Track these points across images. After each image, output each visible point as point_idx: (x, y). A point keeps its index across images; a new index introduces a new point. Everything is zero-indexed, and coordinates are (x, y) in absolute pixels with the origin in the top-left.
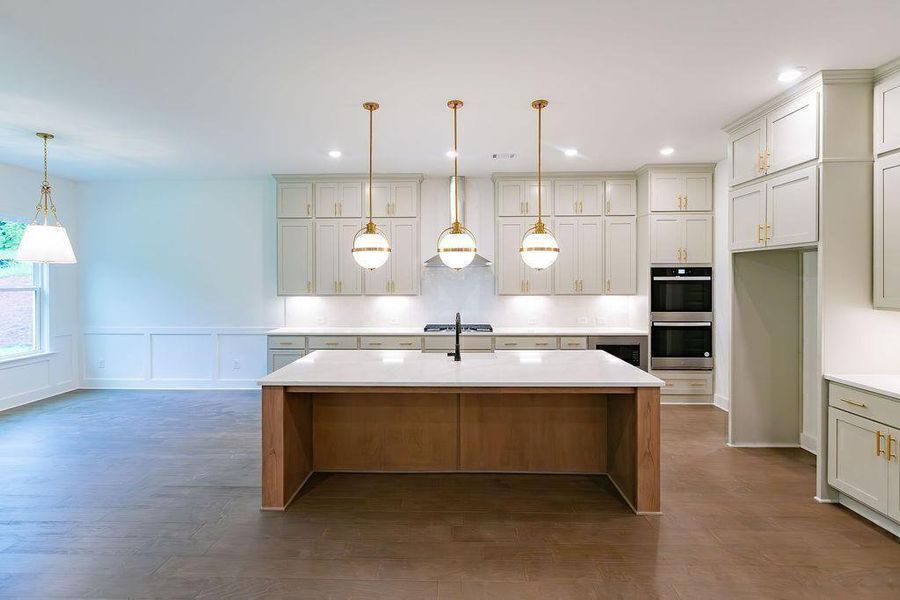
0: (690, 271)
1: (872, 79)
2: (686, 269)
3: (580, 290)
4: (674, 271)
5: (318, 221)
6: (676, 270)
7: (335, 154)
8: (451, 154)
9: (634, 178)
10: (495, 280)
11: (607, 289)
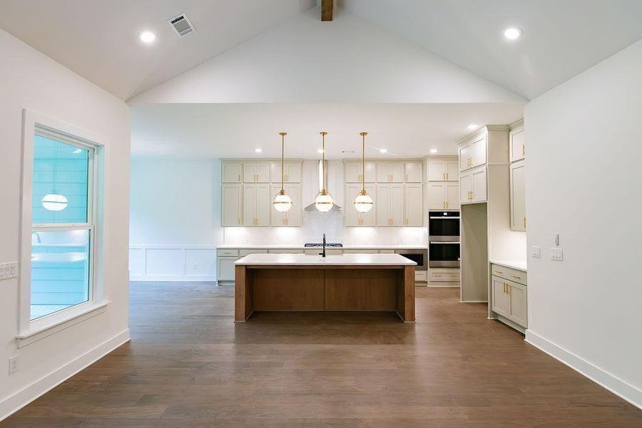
0: (450, 214)
1: (509, 129)
2: (448, 212)
3: (391, 224)
4: (441, 214)
5: (246, 185)
6: (443, 213)
7: (258, 150)
8: (321, 151)
9: (421, 162)
10: (344, 218)
11: (407, 223)
